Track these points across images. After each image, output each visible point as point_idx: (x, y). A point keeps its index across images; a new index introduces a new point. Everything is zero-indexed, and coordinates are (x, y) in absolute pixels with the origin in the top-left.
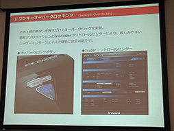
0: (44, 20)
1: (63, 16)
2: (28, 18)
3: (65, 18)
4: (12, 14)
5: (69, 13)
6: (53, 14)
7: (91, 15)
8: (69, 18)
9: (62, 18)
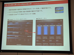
0: (19, 6)
1: (27, 4)
2: (12, 5)
3: (28, 5)
4: (5, 3)
5: (30, 3)
6: (23, 3)
7: (39, 4)
8: (30, 5)
9: (26, 5)
